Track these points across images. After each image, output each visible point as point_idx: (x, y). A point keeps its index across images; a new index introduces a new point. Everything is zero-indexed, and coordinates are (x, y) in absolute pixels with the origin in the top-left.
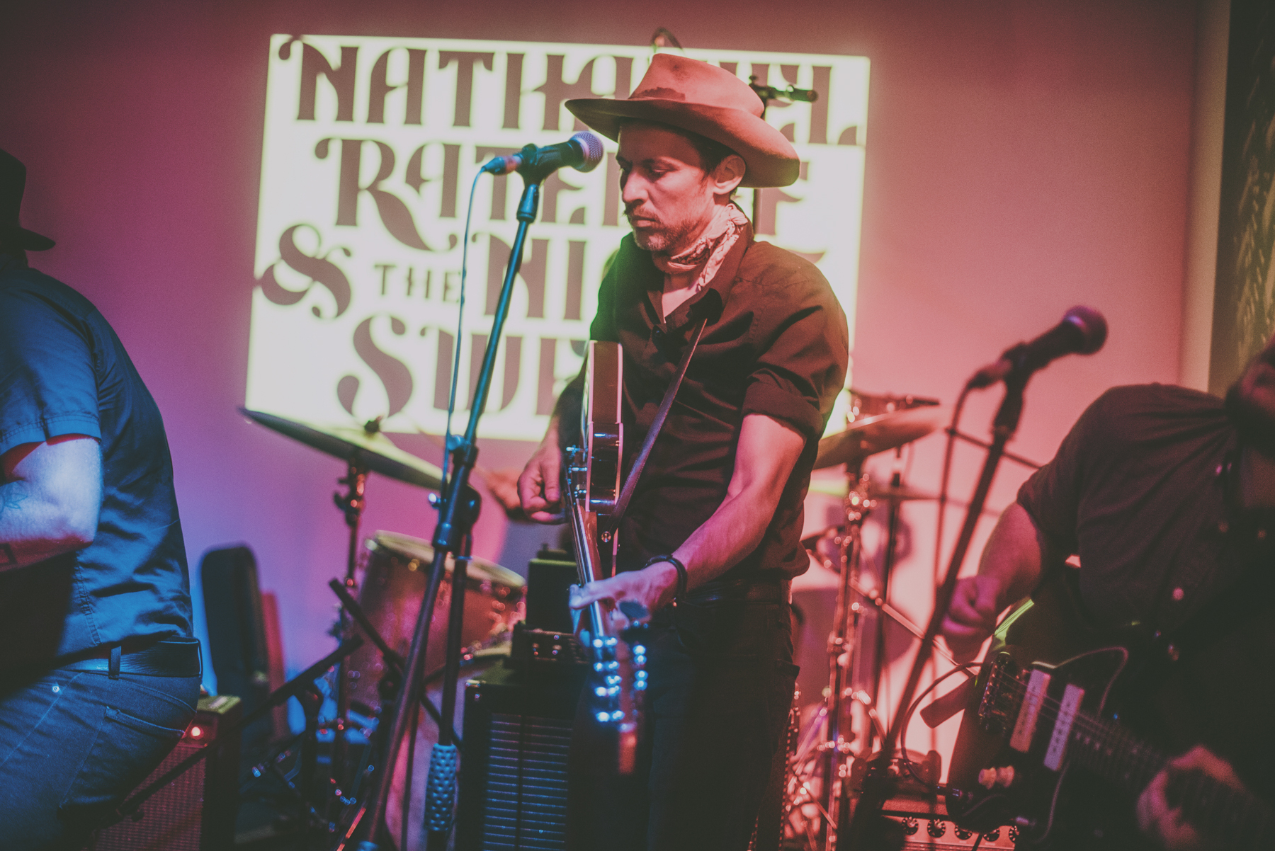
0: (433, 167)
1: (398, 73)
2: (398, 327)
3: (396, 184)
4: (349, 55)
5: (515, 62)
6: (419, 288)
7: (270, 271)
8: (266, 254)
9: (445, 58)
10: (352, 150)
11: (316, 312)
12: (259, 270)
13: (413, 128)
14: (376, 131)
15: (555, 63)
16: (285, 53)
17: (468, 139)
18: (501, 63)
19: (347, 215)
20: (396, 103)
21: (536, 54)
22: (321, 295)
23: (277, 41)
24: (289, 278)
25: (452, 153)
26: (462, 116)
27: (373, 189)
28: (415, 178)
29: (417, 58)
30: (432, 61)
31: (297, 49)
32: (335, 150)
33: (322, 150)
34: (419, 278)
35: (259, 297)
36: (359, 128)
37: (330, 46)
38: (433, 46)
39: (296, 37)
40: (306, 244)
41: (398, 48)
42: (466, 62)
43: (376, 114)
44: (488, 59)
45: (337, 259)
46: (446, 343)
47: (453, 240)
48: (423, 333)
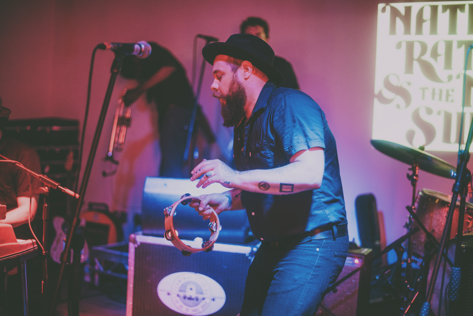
2: (429, 111)
3: (427, 57)
4: (408, 10)
6: (437, 97)
7: (380, 93)
8: (379, 86)
9: (445, 8)
10: (410, 46)
11: (398, 106)
12: (376, 91)
13: (433, 36)
14: (419, 38)
16: (384, 10)
17: (454, 39)
18: (467, 8)
19: (409, 68)
20: (426, 26)
22: (399, 100)
23: (381, 6)
24: (387, 94)
25: (449, 46)
26: (452, 30)
28: (435, 54)
29: (434, 9)
30: (440, 9)
31: (388, 8)
32: (404, 45)
33: (399, 46)
34: (437, 92)
35: (376, 101)
36: (413, 36)
37: (401, 7)
38: (440, 4)
39: (387, 4)
40: (394, 82)
41: (427, 6)
42: (454, 9)
43: (419, 31)
44: (462, 8)
45: (405, 86)
46: (448, 117)
47: (450, 78)
48: (439, 113)
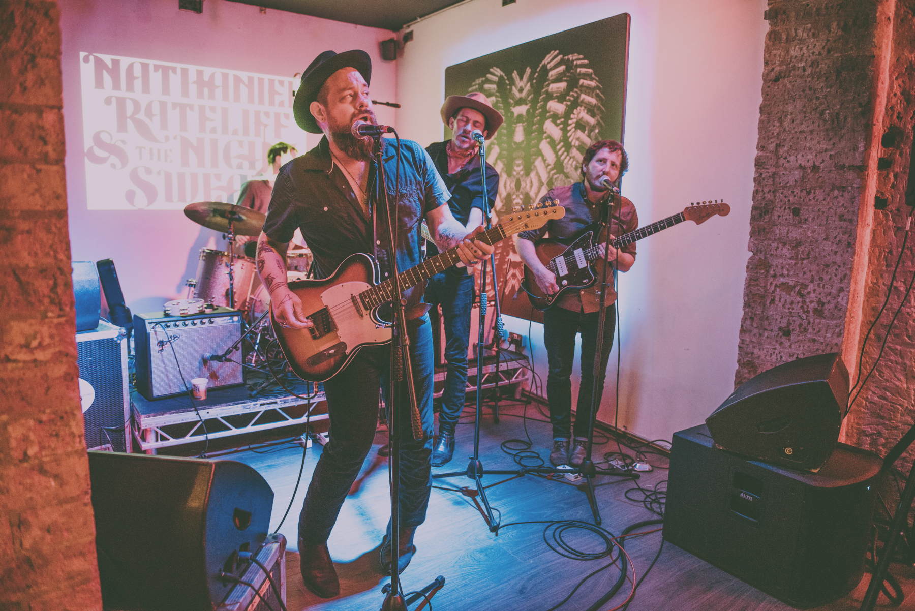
0: (156, 109)
1: (138, 71)
2: (148, 171)
3: (141, 116)
4: (116, 63)
5: (185, 72)
6: (155, 157)
7: (91, 149)
8: (88, 142)
9: (157, 68)
10: (121, 102)
11: (113, 166)
12: (86, 149)
13: (146, 95)
14: (131, 95)
15: (200, 74)
16: (86, 60)
17: (169, 100)
18: (179, 71)
19: (122, 127)
20: (138, 84)
21: (192, 69)
22: (113, 159)
23: (82, 54)
24: (98, 152)
25: (163, 105)
26: (166, 90)
27: (132, 118)
28: (149, 113)
29: (145, 67)
30: (151, 68)
31: (92, 58)
32: (114, 100)
33: (108, 101)
34: (155, 152)
35: (87, 160)
36: (123, 93)
37: (107, 59)
38: (151, 63)
39: (91, 54)
40: (105, 138)
41: (137, 62)
42: (166, 70)
43: (130, 87)
44: (174, 70)
45: (119, 144)
46: (168, 177)
47: (167, 138)
48: (159, 173)
